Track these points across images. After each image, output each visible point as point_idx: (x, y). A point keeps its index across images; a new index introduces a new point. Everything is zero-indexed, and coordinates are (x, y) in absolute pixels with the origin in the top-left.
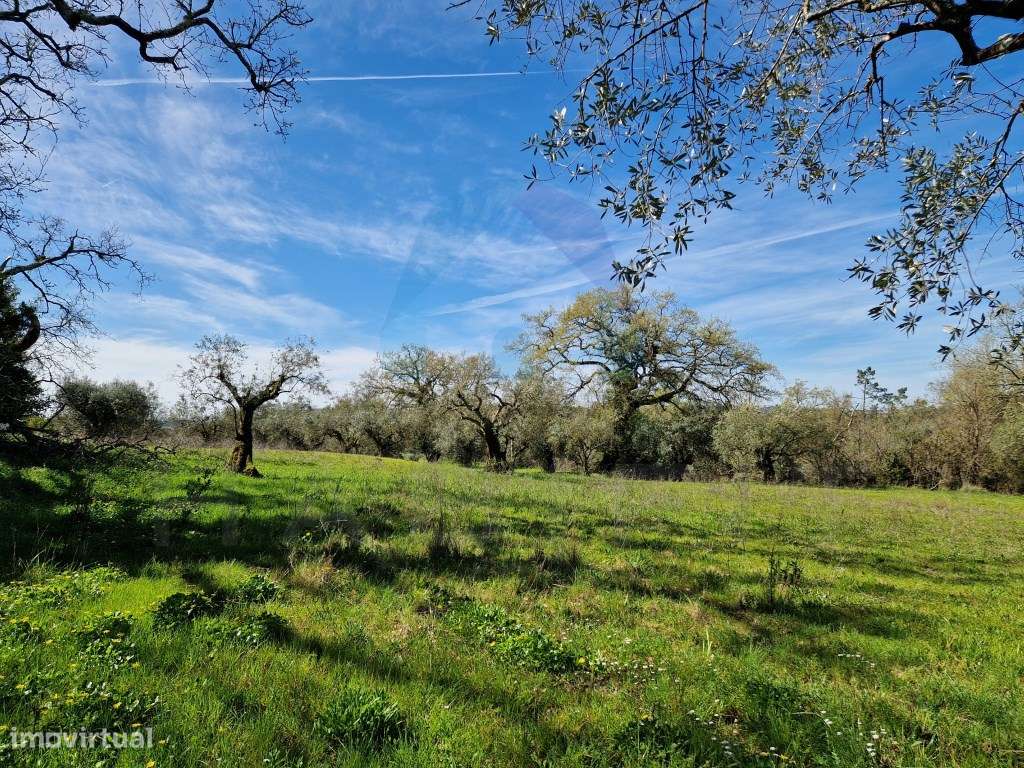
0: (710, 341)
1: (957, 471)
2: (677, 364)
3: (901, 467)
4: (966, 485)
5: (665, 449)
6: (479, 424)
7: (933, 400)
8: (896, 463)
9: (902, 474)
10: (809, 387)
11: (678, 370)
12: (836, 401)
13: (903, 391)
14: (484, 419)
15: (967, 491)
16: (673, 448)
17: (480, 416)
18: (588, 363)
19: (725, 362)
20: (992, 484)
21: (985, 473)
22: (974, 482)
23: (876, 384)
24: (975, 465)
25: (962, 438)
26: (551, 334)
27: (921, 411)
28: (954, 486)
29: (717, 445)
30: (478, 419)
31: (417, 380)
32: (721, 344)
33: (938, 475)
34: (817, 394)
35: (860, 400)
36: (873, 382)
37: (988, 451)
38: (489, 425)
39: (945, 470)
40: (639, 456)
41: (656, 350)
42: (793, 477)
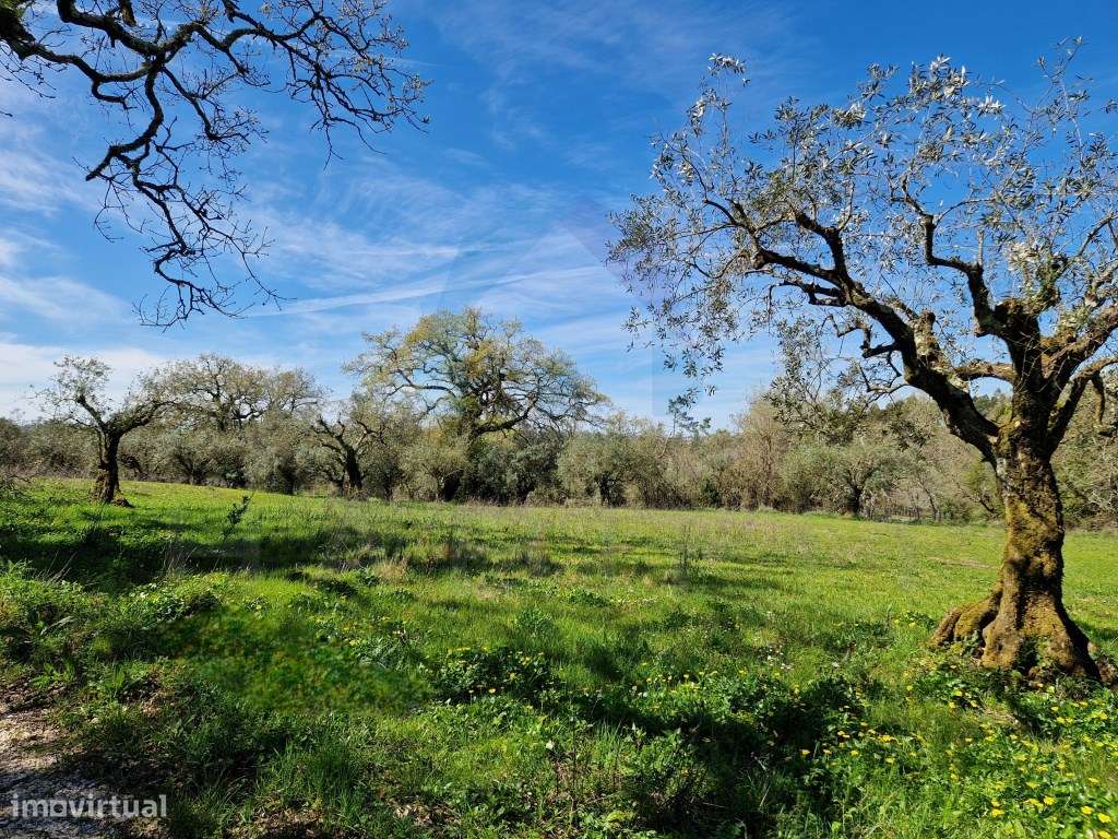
0: (552, 370)
1: (754, 494)
2: (518, 392)
3: (711, 491)
4: (762, 507)
5: (511, 478)
6: (338, 450)
7: (733, 429)
8: (709, 488)
9: (714, 497)
10: (629, 416)
11: (518, 397)
12: (652, 428)
13: (707, 421)
14: (346, 446)
15: (762, 511)
16: (518, 476)
17: (342, 442)
18: (435, 388)
19: (565, 391)
20: (780, 504)
21: (775, 496)
22: (766, 504)
23: (685, 414)
24: (768, 489)
25: (759, 467)
26: (394, 355)
27: (723, 441)
28: (753, 507)
29: (561, 471)
30: (340, 447)
31: (217, 397)
32: (561, 374)
33: (740, 498)
34: (637, 423)
35: (670, 428)
36: (682, 411)
37: (777, 477)
38: (351, 453)
39: (746, 495)
40: (484, 483)
41: (502, 377)
42: (618, 501)
